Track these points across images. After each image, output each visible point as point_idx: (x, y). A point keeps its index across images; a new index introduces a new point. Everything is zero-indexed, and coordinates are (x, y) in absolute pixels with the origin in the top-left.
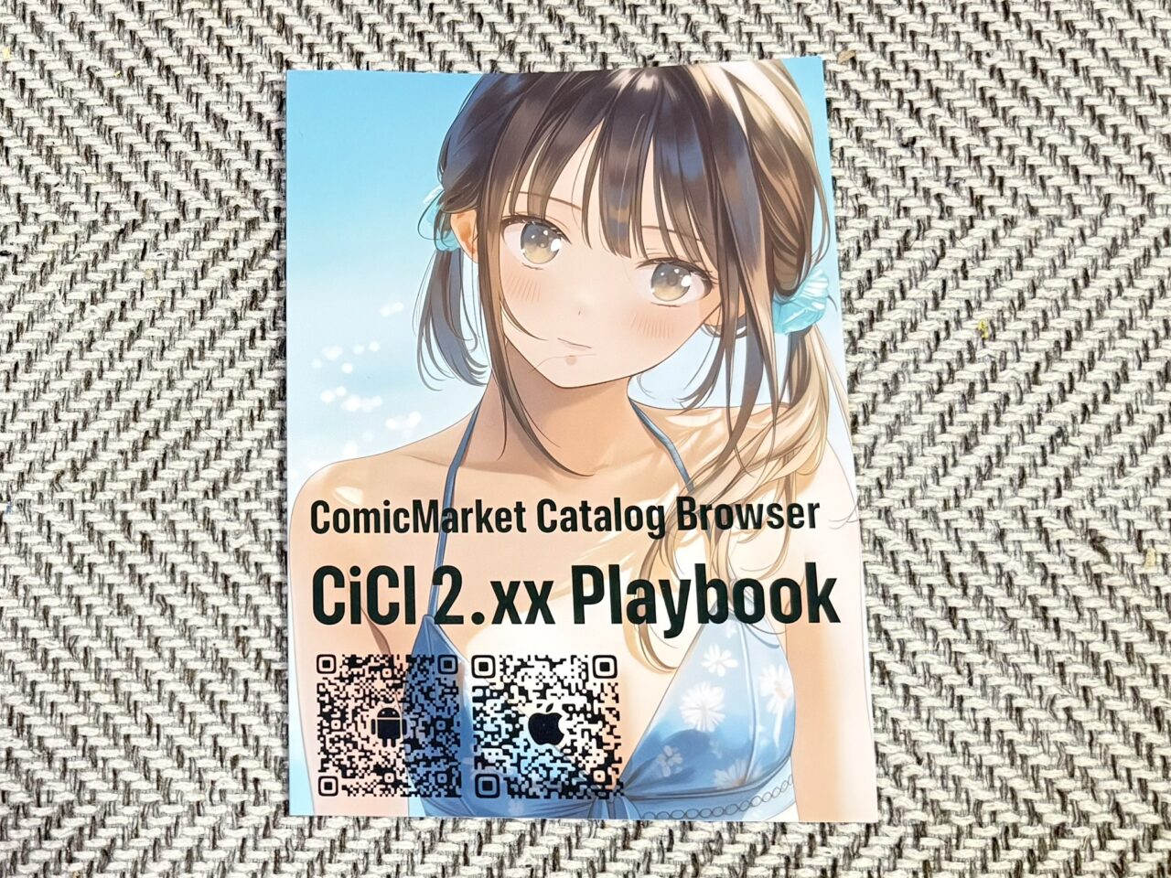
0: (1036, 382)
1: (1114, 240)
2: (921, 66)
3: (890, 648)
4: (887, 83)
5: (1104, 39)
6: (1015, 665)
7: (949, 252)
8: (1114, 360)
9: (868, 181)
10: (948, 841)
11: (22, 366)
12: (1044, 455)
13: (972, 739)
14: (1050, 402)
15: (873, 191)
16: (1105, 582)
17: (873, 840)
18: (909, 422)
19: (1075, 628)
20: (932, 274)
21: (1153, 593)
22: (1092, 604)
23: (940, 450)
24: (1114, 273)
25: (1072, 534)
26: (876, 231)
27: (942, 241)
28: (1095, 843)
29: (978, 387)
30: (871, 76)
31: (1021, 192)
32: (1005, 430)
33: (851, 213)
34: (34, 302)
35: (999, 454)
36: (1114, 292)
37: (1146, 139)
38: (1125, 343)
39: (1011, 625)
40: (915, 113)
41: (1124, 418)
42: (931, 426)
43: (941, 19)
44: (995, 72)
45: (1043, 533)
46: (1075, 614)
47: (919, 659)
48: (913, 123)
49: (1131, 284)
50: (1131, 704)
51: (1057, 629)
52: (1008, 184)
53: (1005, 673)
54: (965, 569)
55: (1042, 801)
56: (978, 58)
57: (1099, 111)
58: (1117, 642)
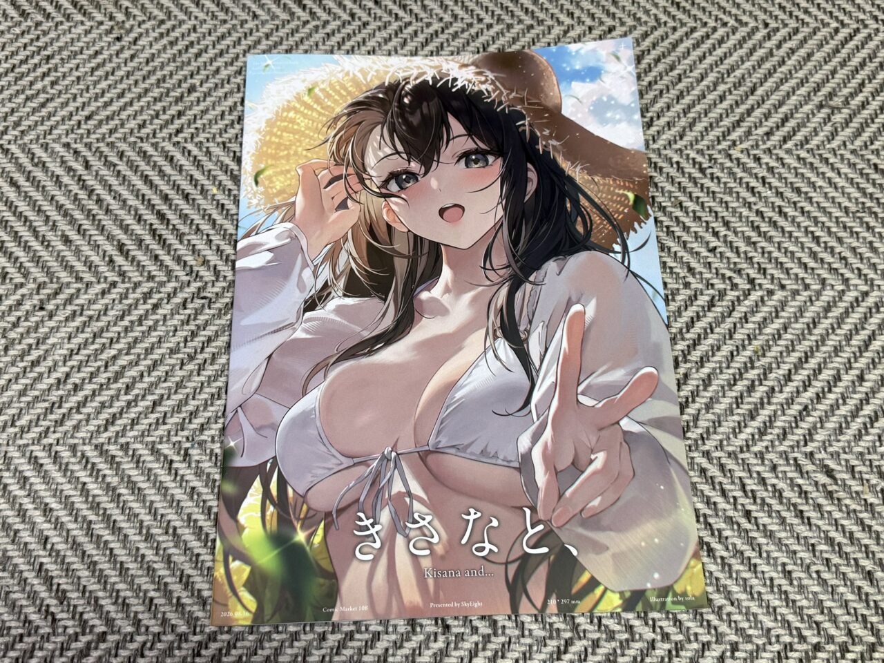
0: (790, 380)
1: (829, 303)
2: (719, 209)
3: (713, 534)
4: (700, 218)
5: (817, 197)
6: (786, 545)
7: (738, 308)
8: (833, 369)
9: (691, 270)
10: (751, 653)
11: (209, 361)
12: (796, 422)
13: (763, 590)
14: (798, 392)
15: (694, 275)
16: (835, 495)
17: (707, 653)
18: (718, 402)
19: (820, 523)
20: (729, 320)
21: (863, 502)
22: (828, 508)
23: (736, 418)
24: (829, 321)
25: (814, 468)
26: (695, 296)
27: (733, 302)
28: (838, 655)
29: (757, 383)
30: (691, 214)
31: (776, 276)
32: (773, 407)
33: (681, 287)
34: (219, 325)
35: (770, 421)
36: (830, 331)
37: (842, 249)
38: (838, 359)
39: (783, 521)
40: (716, 234)
41: (841, 401)
42: (731, 404)
43: (729, 185)
44: (759, 213)
45: (798, 467)
46: (819, 515)
47: (730, 541)
48: (713, 239)
49: (839, 327)
50: (854, 569)
51: (810, 524)
52: (769, 271)
53: (780, 550)
54: (754, 487)
55: (806, 628)
56: (749, 205)
57: (817, 234)
58: (844, 532)
